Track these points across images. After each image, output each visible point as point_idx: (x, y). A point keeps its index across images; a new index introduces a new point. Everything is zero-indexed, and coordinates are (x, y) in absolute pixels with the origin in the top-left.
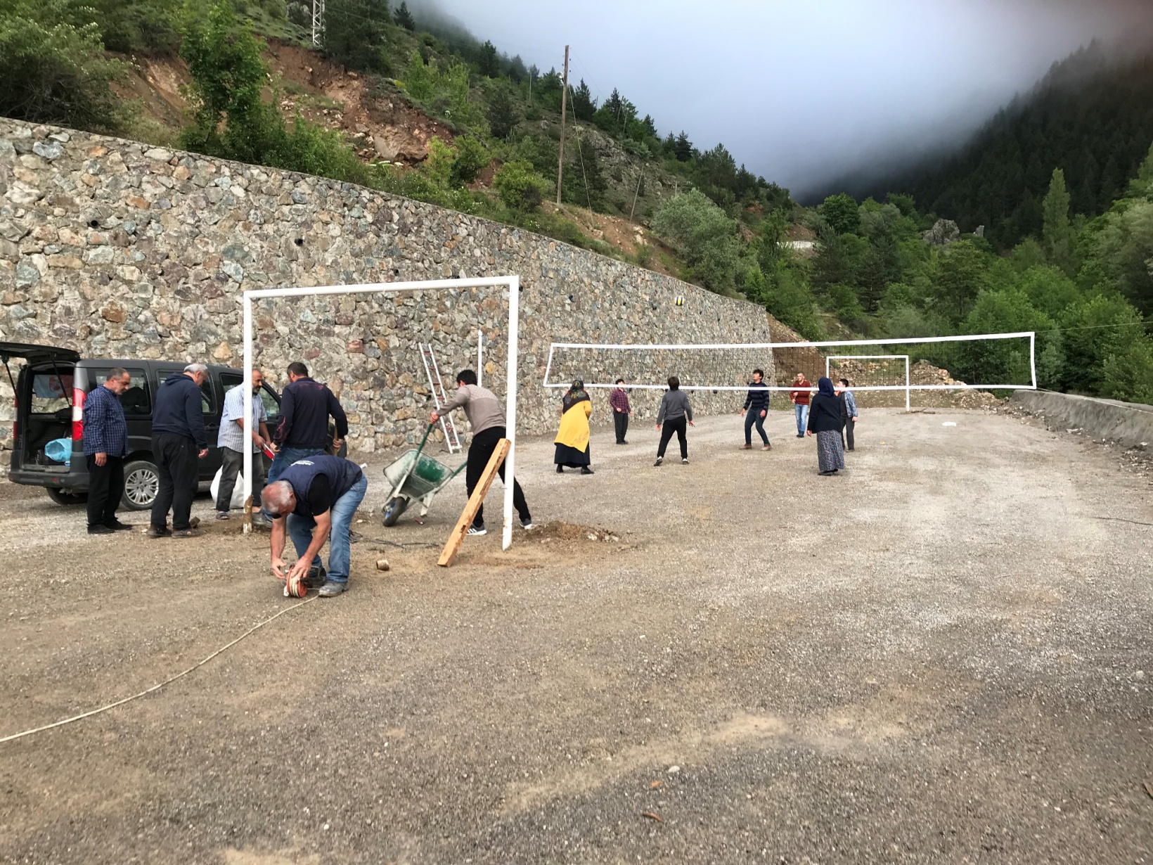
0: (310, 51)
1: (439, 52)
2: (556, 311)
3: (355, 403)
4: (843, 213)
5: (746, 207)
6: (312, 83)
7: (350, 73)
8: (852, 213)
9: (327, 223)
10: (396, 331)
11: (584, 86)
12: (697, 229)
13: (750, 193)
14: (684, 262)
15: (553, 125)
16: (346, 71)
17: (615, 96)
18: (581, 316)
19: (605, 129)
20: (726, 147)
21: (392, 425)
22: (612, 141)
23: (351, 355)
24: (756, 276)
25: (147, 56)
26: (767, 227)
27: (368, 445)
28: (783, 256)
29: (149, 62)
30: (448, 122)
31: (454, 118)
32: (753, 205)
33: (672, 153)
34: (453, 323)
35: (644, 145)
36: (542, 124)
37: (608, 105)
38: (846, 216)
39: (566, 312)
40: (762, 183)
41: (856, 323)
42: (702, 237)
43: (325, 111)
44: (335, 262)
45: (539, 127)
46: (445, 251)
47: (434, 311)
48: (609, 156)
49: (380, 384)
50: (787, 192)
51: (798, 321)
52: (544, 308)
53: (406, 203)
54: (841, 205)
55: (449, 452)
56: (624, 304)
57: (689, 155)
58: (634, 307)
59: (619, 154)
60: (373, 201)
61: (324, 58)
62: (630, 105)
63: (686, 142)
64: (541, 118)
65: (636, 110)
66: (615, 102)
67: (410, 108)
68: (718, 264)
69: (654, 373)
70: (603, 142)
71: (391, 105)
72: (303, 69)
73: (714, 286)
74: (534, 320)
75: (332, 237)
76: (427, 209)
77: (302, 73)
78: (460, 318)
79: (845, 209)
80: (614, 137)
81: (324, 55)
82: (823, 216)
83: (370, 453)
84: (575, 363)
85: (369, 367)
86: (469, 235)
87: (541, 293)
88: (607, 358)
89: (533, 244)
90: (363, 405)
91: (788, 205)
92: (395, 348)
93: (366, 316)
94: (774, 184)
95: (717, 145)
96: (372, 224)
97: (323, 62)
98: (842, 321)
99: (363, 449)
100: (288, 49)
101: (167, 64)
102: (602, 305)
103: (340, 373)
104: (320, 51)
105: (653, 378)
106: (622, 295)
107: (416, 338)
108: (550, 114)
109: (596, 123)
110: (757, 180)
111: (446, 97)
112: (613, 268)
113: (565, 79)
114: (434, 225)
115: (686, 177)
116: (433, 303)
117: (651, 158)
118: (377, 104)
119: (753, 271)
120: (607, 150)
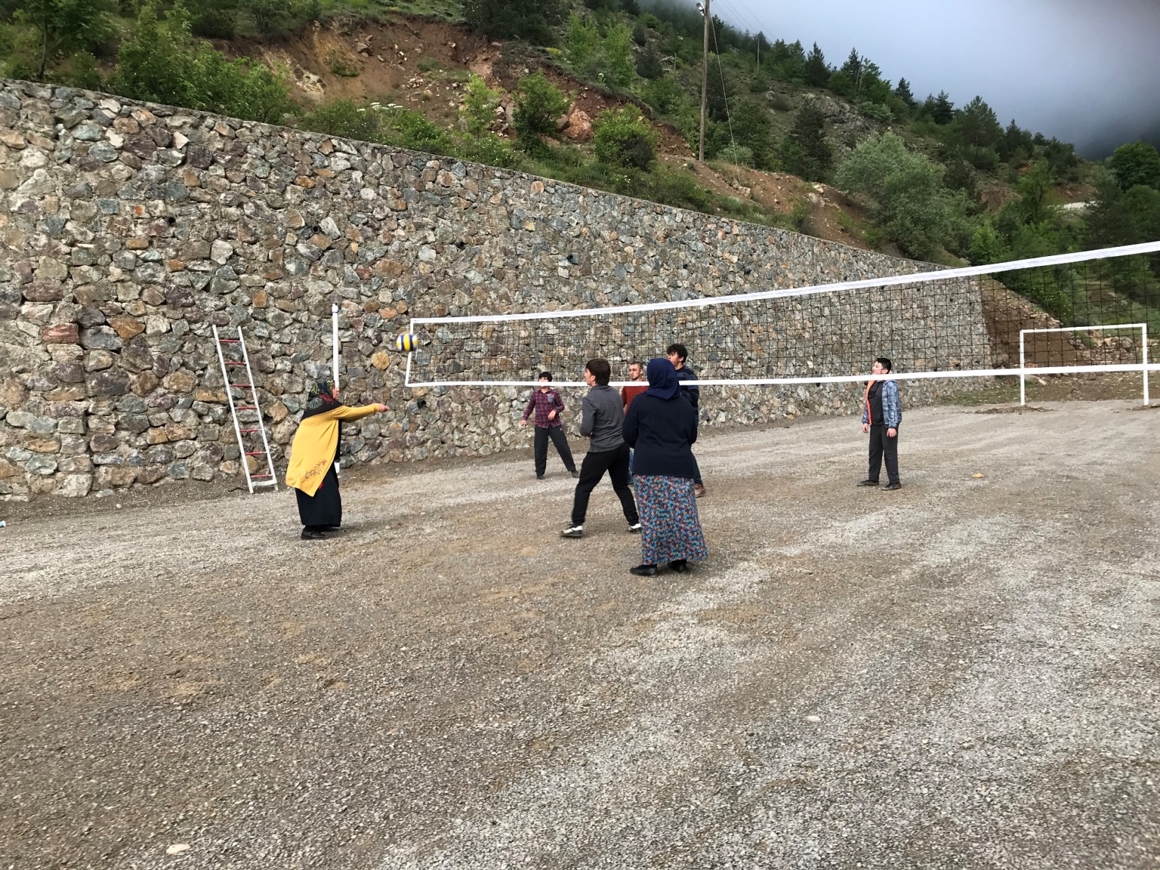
0: (455, 25)
1: (662, 33)
2: (537, 277)
3: (52, 421)
4: (1139, 164)
5: (1017, 168)
6: (455, 58)
7: (494, 44)
8: (1151, 164)
9: (18, 149)
10: (164, 309)
11: (817, 50)
12: (887, 179)
13: (1021, 151)
14: (872, 222)
15: (780, 95)
16: (489, 41)
17: (854, 58)
18: (593, 285)
19: (842, 95)
20: (985, 100)
21: (135, 453)
22: (847, 106)
23: (50, 348)
24: (985, 238)
25: (260, 43)
26: (1027, 184)
27: (74, 485)
28: (1050, 217)
29: (262, 50)
30: (602, 85)
31: (607, 81)
32: (1025, 165)
33: (929, 116)
34: (300, 296)
35: (885, 107)
36: (768, 95)
37: (847, 68)
38: (1143, 167)
39: (559, 278)
40: (1039, 140)
41: (1138, 291)
42: (895, 189)
43: (455, 85)
44: (30, 206)
45: (764, 99)
46: (294, 192)
47: (256, 277)
48: (842, 122)
49: (116, 390)
50: (1071, 147)
51: (1038, 290)
52: (510, 273)
53: (209, 121)
54: (1136, 155)
55: (247, 490)
56: (685, 267)
57: (950, 117)
58: (706, 271)
59: (854, 120)
60: (129, 116)
61: (470, 31)
62: (873, 67)
63: (945, 103)
64: (768, 89)
65: (879, 70)
66: (854, 63)
67: (560, 74)
68: (916, 221)
69: (740, 361)
70: (837, 108)
71: (527, 71)
72: (445, 45)
73: (911, 249)
74: (486, 290)
75: (27, 168)
76: (258, 131)
77: (445, 50)
78: (315, 289)
79: (1141, 160)
80: (850, 102)
81: (468, 28)
82: (1114, 170)
83: (79, 497)
84: (571, 350)
85: (91, 364)
86: (352, 168)
87: (506, 252)
88: (643, 342)
89: (496, 182)
90: (68, 423)
91: (1072, 162)
92: (158, 335)
93: (92, 288)
94: (1054, 140)
95: (973, 98)
96: (122, 149)
97: (469, 35)
98: (1117, 290)
99: (64, 492)
100: (432, 26)
101: (282, 50)
102: (637, 269)
103: (25, 376)
104: (465, 24)
105: (738, 368)
106: (682, 255)
107: (210, 319)
108: (778, 85)
109: (831, 89)
110: (1033, 137)
111: (600, 59)
112: (666, 218)
113: (706, 10)
114: (273, 153)
115: (936, 138)
116: (256, 266)
117: (894, 121)
118: (511, 71)
119: (981, 231)
120: (841, 116)
